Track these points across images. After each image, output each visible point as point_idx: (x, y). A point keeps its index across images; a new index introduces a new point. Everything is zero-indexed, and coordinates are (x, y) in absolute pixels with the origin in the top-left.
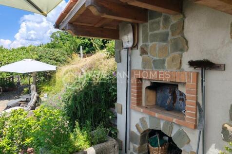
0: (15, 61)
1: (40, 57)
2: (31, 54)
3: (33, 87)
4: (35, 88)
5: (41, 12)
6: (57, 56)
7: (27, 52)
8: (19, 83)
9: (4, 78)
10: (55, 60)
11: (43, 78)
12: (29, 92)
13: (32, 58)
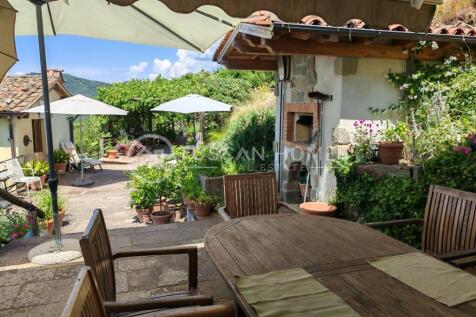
0: (178, 97)
1: (210, 91)
2: (199, 88)
3: (199, 135)
4: (202, 138)
5: (200, 50)
6: (236, 89)
7: (193, 83)
8: (181, 133)
9: (161, 124)
10: (232, 95)
11: (213, 124)
12: (194, 143)
13: (199, 93)
